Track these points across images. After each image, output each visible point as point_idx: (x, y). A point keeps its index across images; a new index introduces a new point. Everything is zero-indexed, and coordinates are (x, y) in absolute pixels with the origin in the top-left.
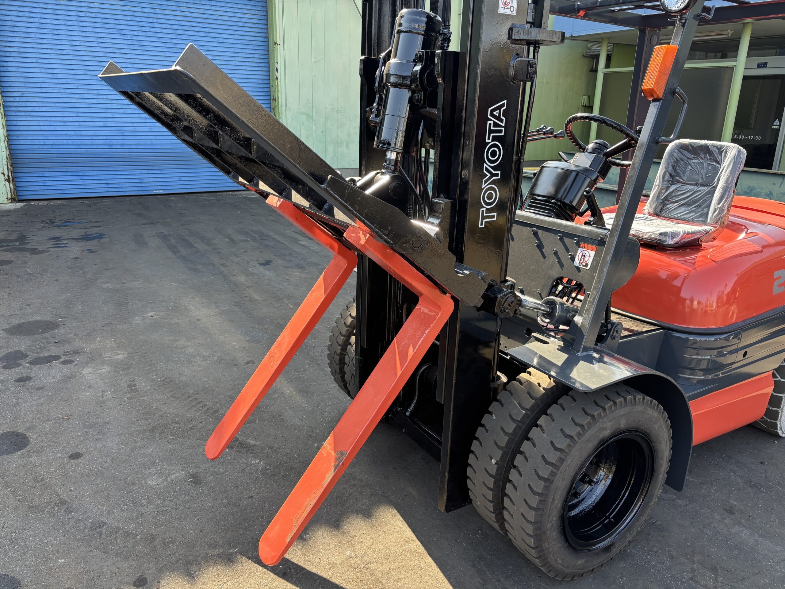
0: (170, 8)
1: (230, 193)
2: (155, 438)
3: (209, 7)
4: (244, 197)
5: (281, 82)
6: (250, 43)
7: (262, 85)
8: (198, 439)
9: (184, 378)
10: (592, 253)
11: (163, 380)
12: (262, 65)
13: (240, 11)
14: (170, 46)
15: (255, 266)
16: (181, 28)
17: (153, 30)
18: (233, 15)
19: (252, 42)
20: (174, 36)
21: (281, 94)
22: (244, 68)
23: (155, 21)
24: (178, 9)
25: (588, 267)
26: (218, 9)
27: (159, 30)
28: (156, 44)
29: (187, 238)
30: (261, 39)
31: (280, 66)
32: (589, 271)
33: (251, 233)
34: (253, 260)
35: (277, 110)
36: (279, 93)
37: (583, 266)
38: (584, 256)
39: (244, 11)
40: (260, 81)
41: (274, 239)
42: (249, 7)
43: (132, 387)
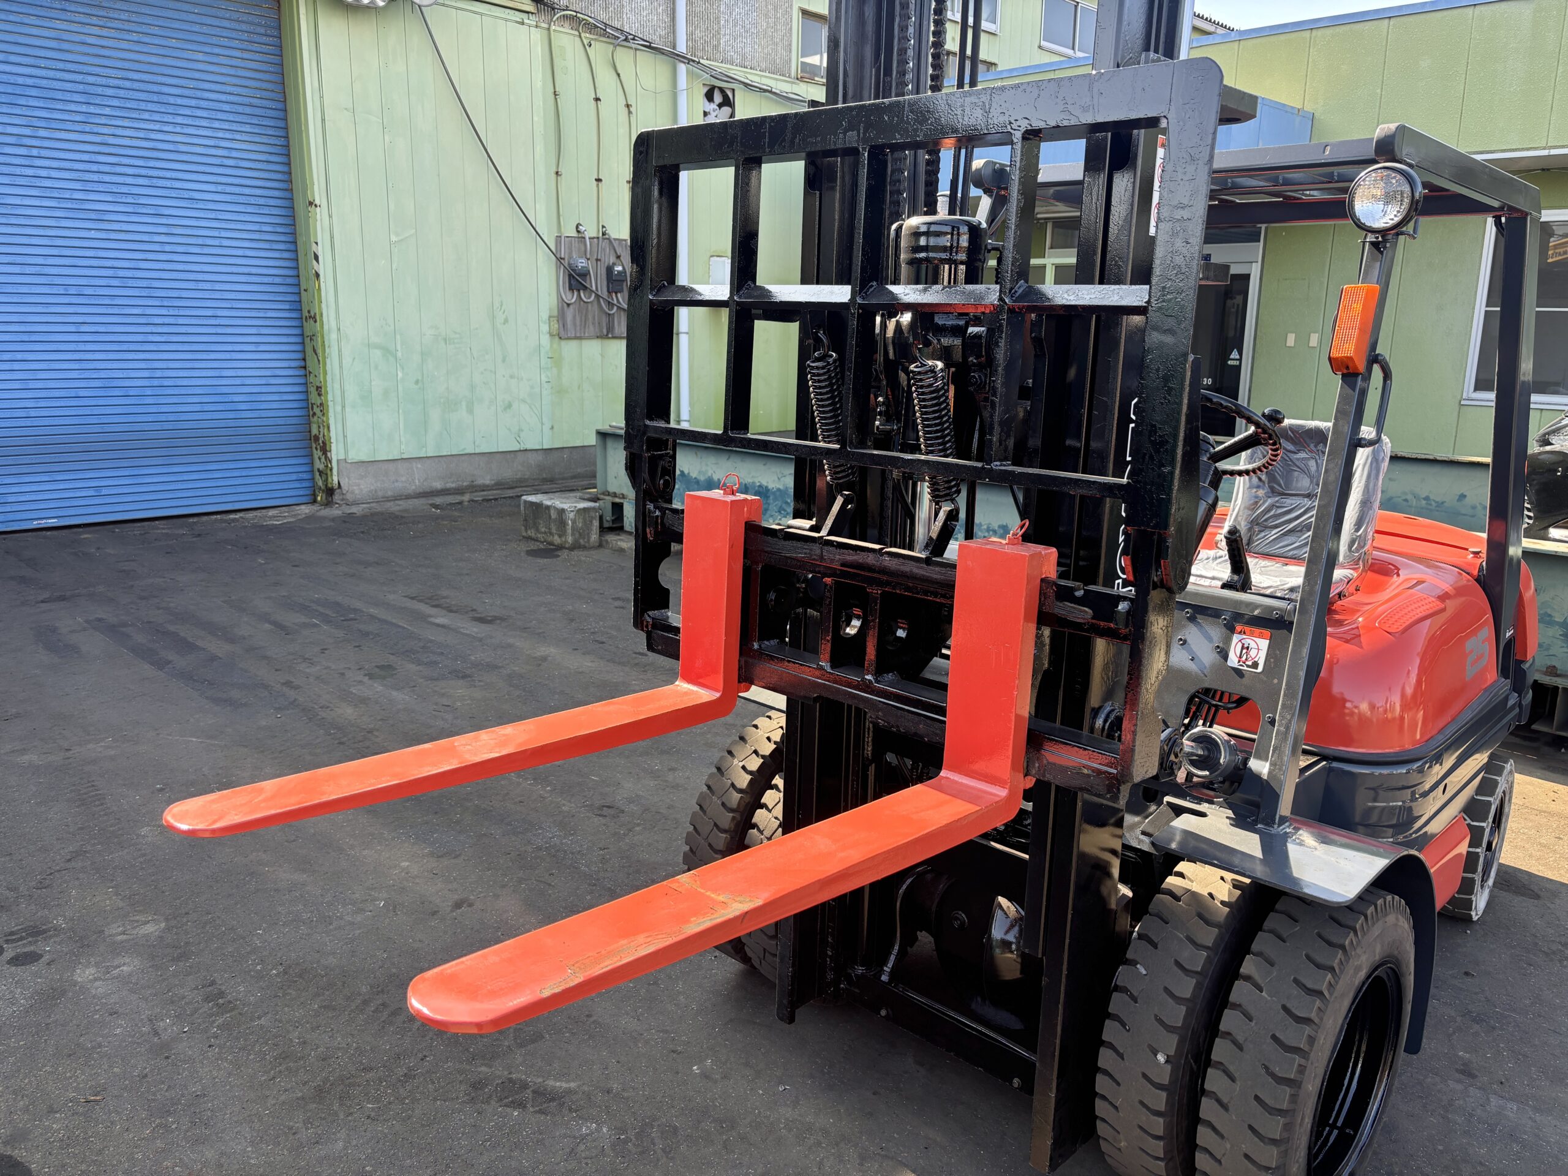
0: (69, 126)
1: (219, 516)
2: (336, 1114)
3: (157, 127)
4: (254, 526)
5: (325, 282)
6: (252, 200)
7: (282, 289)
8: (435, 1099)
9: (332, 961)
10: (1264, 644)
11: (285, 972)
12: (282, 246)
13: (228, 135)
14: (69, 205)
15: (360, 682)
16: (94, 167)
17: (30, 172)
18: (212, 144)
19: (256, 198)
20: (78, 186)
21: (327, 306)
22: (240, 252)
23: (35, 152)
24: (87, 128)
25: (1260, 669)
26: (178, 129)
27: (43, 173)
28: (37, 202)
29: (172, 628)
30: (277, 193)
31: (323, 250)
32: (1262, 676)
33: (314, 606)
34: (350, 669)
35: (319, 339)
36: (324, 306)
37: (1248, 666)
38: (1248, 648)
39: (238, 137)
40: (277, 280)
41: (373, 617)
42: (247, 128)
43: (215, 996)
